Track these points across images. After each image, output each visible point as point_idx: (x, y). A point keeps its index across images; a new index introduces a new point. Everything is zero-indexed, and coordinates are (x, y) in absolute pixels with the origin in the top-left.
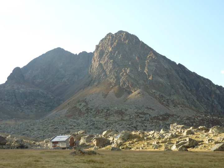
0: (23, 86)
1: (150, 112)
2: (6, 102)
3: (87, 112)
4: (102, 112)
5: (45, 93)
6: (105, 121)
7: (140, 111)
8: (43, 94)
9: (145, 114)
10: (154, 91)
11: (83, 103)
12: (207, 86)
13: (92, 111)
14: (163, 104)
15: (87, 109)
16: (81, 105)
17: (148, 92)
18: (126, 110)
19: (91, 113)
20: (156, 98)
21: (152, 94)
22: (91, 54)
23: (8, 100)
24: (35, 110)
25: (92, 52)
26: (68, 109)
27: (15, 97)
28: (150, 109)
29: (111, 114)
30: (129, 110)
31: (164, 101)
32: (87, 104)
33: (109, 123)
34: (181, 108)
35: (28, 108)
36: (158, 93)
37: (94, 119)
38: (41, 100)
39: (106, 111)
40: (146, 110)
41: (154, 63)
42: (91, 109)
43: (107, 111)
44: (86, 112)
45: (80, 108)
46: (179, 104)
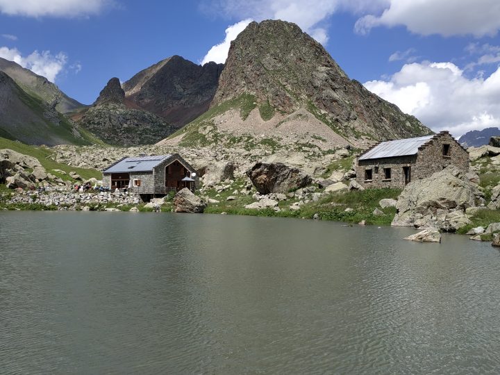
0: (122, 105)
1: (319, 143)
2: (96, 126)
3: (216, 141)
4: (239, 141)
5: (155, 117)
6: (247, 153)
7: (303, 141)
8: (151, 118)
9: (311, 146)
10: (323, 112)
11: (209, 127)
12: (392, 114)
13: (222, 139)
14: (338, 133)
15: (216, 136)
16: (205, 128)
17: (313, 113)
18: (280, 139)
19: (222, 142)
20: (327, 123)
21: (320, 116)
22: (221, 67)
23: (98, 124)
24: (138, 140)
25: (224, 63)
26: (184, 135)
27: (110, 121)
28: (320, 139)
29: (256, 145)
30: (284, 138)
31: (340, 128)
32: (215, 128)
33: (255, 156)
34: (367, 141)
35: (128, 137)
36: (331, 115)
37: (227, 150)
38: (147, 127)
39: (246, 139)
40: (313, 139)
41: (324, 67)
42: (222, 136)
43: (248, 140)
44: (213, 140)
45: (204, 133)
46: (364, 134)
